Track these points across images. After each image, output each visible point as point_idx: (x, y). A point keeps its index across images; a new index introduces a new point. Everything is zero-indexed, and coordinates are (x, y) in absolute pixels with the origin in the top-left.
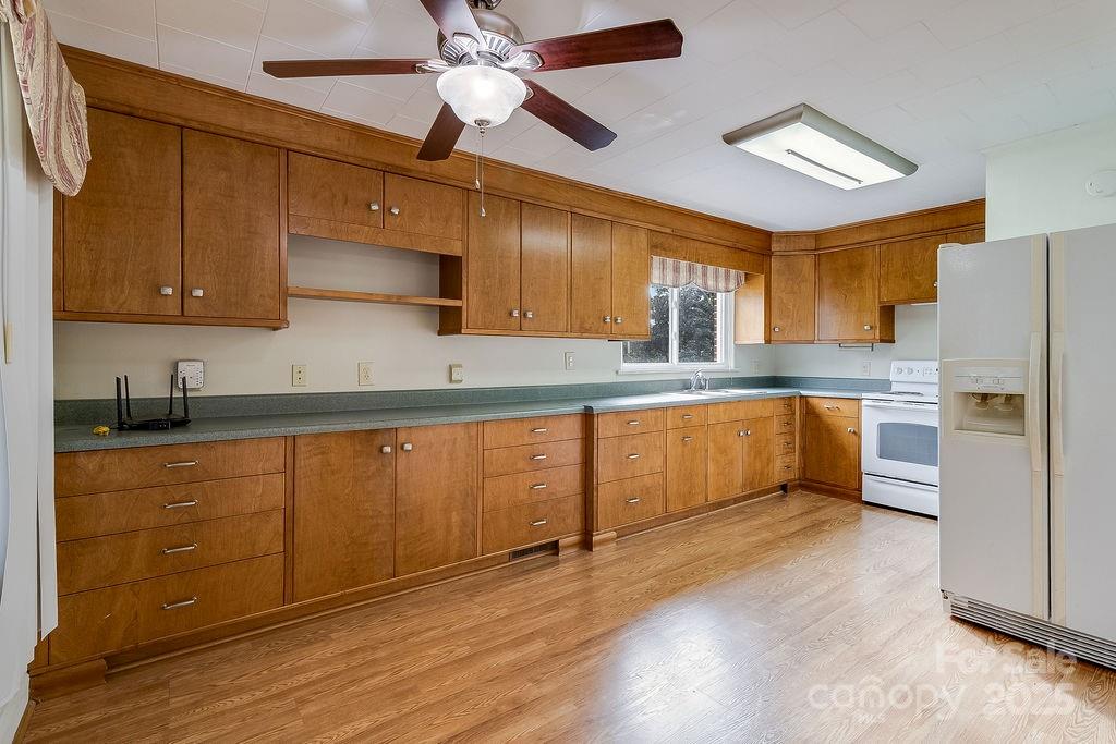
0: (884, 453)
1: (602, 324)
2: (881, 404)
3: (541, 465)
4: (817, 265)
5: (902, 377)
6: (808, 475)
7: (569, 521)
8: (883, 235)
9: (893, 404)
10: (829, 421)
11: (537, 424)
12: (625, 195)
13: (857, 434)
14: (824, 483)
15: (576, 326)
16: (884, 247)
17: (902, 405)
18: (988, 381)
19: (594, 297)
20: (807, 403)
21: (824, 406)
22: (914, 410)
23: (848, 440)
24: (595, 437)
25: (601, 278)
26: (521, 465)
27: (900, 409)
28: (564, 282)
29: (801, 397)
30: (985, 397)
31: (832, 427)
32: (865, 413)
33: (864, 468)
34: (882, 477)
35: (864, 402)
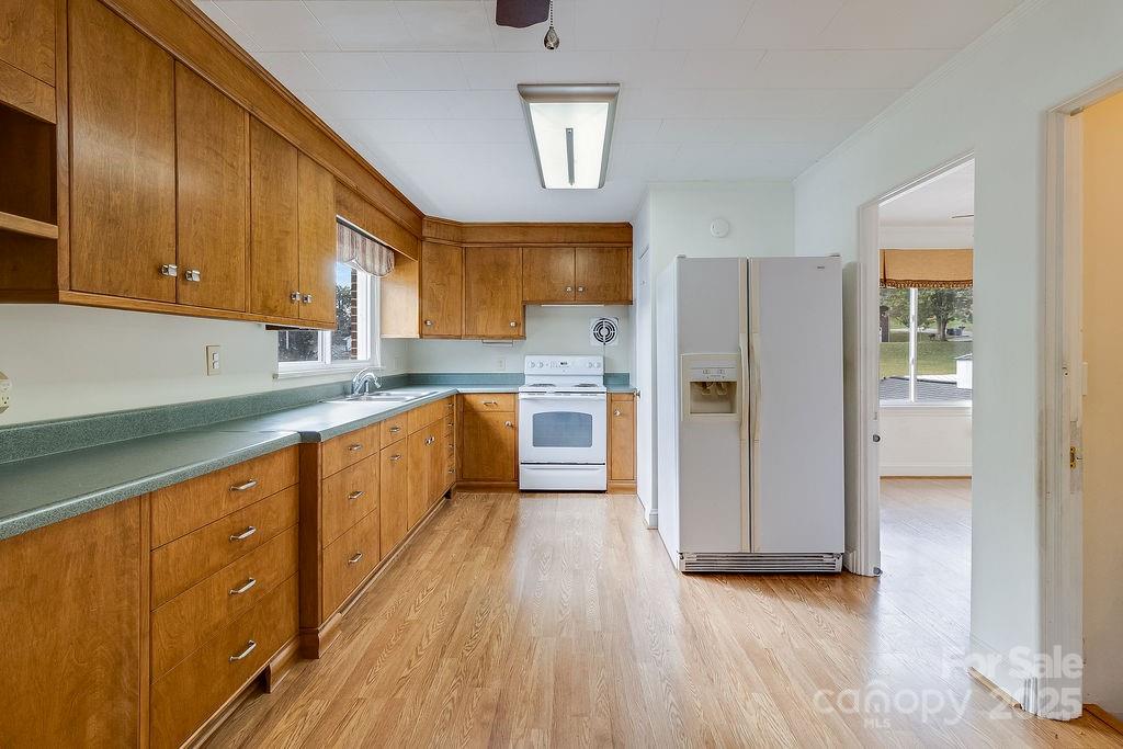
0: (538, 442)
1: (288, 303)
2: (536, 396)
3: (245, 548)
4: (464, 259)
5: (536, 371)
6: (466, 475)
7: (281, 626)
8: (526, 239)
9: (546, 396)
10: (487, 416)
11: (239, 476)
12: (314, 116)
13: (515, 427)
14: (484, 480)
15: (259, 303)
16: (526, 250)
17: (553, 396)
18: (714, 372)
19: (279, 260)
20: (464, 400)
21: (479, 402)
22: (562, 400)
23: (507, 434)
24: (319, 478)
25: (287, 233)
26: (215, 558)
27: (552, 400)
28: (241, 228)
29: (459, 394)
30: (704, 384)
31: (490, 423)
32: (522, 405)
33: (522, 458)
34: (538, 464)
35: (521, 396)
